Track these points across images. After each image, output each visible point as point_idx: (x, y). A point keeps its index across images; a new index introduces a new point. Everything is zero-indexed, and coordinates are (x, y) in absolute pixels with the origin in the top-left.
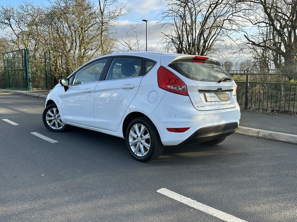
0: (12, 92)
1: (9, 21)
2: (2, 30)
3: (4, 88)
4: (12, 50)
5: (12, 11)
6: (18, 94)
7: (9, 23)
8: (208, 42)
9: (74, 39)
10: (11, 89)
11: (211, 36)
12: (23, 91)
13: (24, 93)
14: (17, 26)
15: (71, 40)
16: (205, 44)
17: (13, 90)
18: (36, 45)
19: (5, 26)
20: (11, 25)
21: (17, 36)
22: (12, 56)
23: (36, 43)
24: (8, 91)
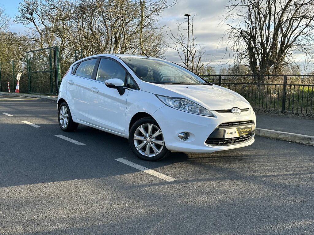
0: (38, 97)
1: (32, 16)
2: (25, 25)
3: (27, 93)
4: (33, 49)
5: (35, 4)
6: (47, 100)
7: (31, 18)
8: (288, 37)
9: (109, 35)
10: (36, 94)
11: (291, 29)
12: (52, 97)
13: (53, 99)
14: (41, 22)
15: (106, 37)
16: (284, 40)
17: (38, 95)
18: (62, 43)
19: (27, 22)
20: (34, 21)
21: (40, 33)
22: (32, 56)
23: (63, 42)
24: (33, 96)
